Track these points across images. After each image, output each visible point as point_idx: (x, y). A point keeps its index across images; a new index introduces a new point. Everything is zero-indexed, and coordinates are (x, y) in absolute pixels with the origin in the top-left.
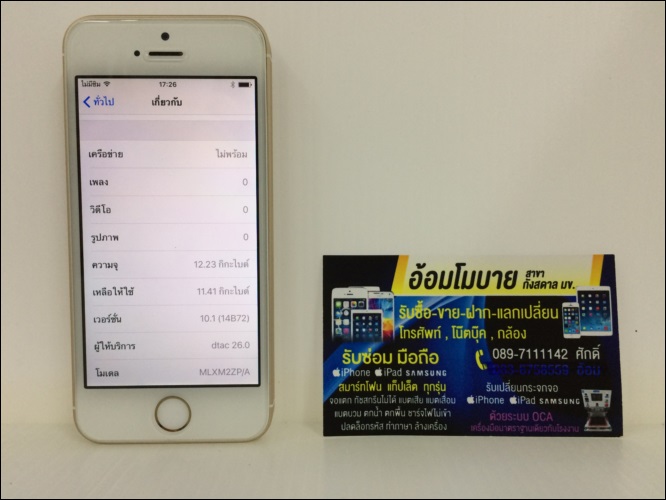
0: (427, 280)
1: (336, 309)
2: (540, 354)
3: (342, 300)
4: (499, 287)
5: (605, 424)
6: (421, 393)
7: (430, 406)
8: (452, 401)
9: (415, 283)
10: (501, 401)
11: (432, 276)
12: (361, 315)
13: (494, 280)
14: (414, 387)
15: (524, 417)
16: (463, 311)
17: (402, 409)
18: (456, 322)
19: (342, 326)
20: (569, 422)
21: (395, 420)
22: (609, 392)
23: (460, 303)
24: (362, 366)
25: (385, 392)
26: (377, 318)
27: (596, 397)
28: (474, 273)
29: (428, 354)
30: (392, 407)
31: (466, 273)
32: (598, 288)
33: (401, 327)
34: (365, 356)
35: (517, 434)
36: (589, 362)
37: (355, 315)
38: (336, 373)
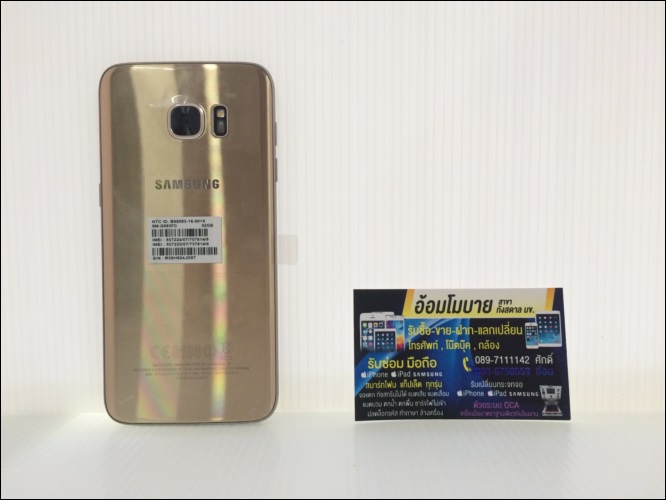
0: (428, 307)
1: (363, 329)
2: (509, 360)
3: (367, 322)
4: (479, 312)
5: (556, 410)
6: (424, 388)
7: (430, 399)
8: (446, 394)
9: (419, 310)
10: (482, 394)
11: (431, 304)
12: (381, 333)
13: (476, 307)
14: (419, 385)
15: (498, 406)
16: (453, 329)
17: (411, 401)
18: (450, 337)
19: (367, 341)
20: (532, 409)
21: (406, 408)
22: (560, 388)
23: (451, 324)
24: (382, 370)
25: (399, 388)
26: (392, 335)
27: (551, 391)
28: (461, 302)
29: (429, 360)
30: (404, 399)
31: (455, 302)
32: (551, 312)
33: (410, 341)
34: (384, 362)
35: (493, 417)
36: (545, 366)
37: (377, 333)
38: (364, 375)
